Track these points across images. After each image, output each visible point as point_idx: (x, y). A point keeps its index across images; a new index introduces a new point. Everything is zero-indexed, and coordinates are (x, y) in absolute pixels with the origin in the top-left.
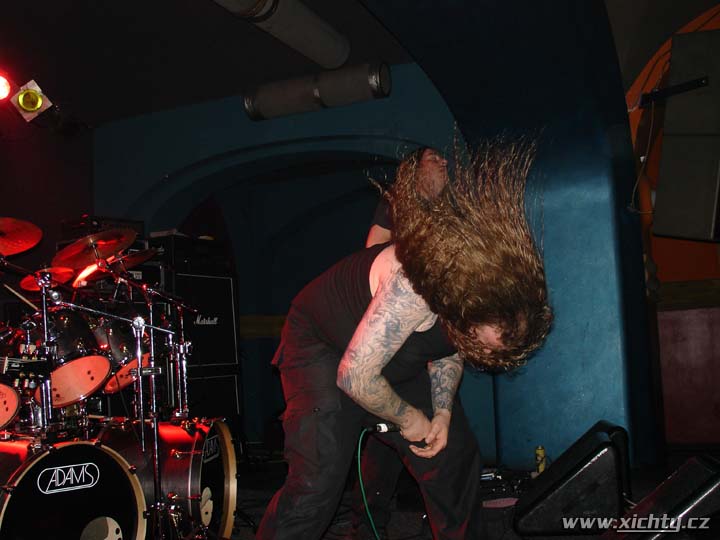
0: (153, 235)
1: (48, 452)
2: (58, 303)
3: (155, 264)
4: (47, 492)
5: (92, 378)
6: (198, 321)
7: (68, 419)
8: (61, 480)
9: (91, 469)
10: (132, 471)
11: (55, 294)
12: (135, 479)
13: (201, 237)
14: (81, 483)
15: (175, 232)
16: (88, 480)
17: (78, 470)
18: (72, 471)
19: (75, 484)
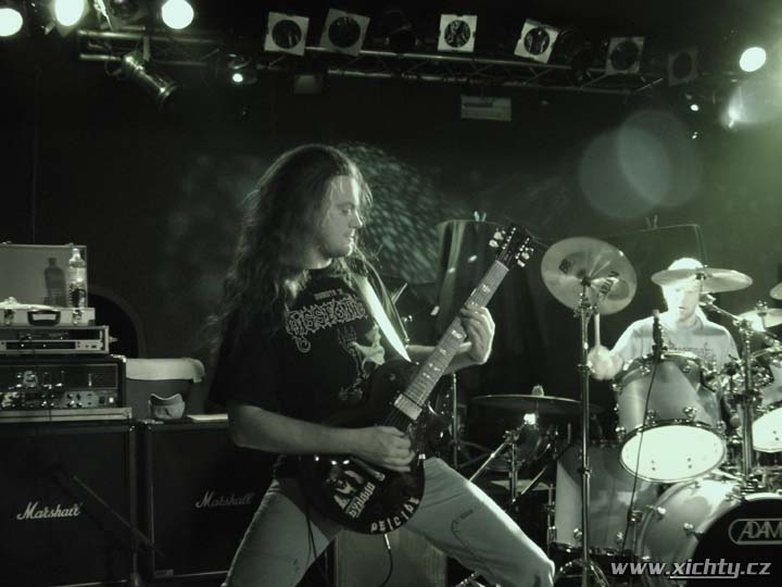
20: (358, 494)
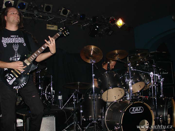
0: (151, 52)
1: (132, 104)
2: (132, 69)
3: (152, 59)
4: (132, 113)
5: (141, 87)
6: (163, 73)
7: (135, 97)
8: (135, 110)
9: (141, 108)
10: (151, 109)
11: (132, 67)
12: (152, 111)
13: (163, 52)
14: (139, 111)
15: (156, 51)
16: (141, 111)
17: (138, 108)
18: (137, 108)
19: (138, 112)
20: (12, 80)
